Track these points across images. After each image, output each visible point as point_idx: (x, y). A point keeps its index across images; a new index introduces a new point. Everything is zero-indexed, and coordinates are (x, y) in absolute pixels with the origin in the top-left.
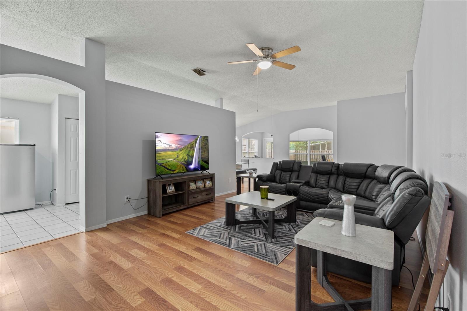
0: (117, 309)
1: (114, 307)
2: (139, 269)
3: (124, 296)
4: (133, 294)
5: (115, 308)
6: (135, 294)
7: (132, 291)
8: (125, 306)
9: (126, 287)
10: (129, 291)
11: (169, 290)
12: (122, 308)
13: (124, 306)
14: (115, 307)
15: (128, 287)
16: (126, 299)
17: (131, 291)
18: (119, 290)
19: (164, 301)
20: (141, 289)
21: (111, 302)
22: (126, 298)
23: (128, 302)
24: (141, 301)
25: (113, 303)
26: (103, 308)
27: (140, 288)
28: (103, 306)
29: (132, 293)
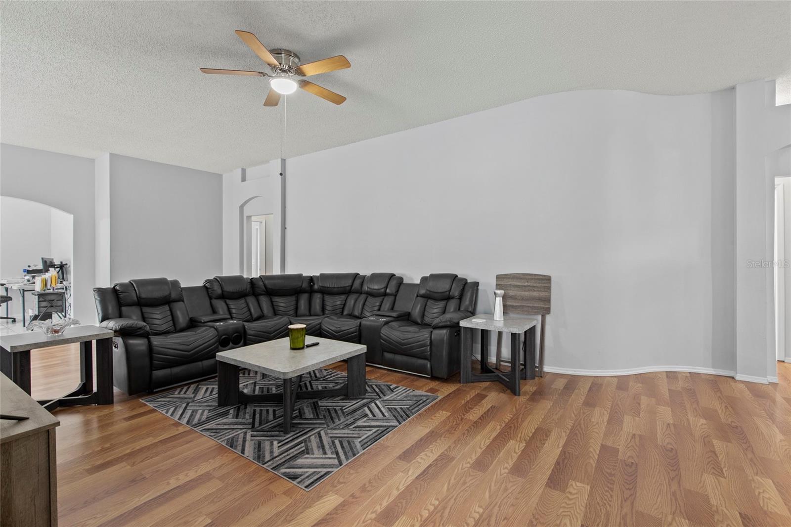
0: (608, 501)
1: (608, 507)
2: (505, 518)
3: (582, 505)
4: (571, 497)
5: (608, 503)
6: (569, 495)
7: (566, 501)
8: (597, 495)
9: (564, 513)
10: (568, 505)
11: (536, 464)
12: (602, 498)
13: (598, 497)
14: (607, 505)
15: (561, 510)
16: (585, 501)
17: (568, 502)
18: (577, 519)
19: (558, 463)
20: (553, 492)
21: (604, 516)
22: (583, 502)
23: (588, 496)
24: (575, 483)
25: (604, 511)
26: (620, 518)
27: (553, 494)
28: (618, 520)
29: (570, 500)
